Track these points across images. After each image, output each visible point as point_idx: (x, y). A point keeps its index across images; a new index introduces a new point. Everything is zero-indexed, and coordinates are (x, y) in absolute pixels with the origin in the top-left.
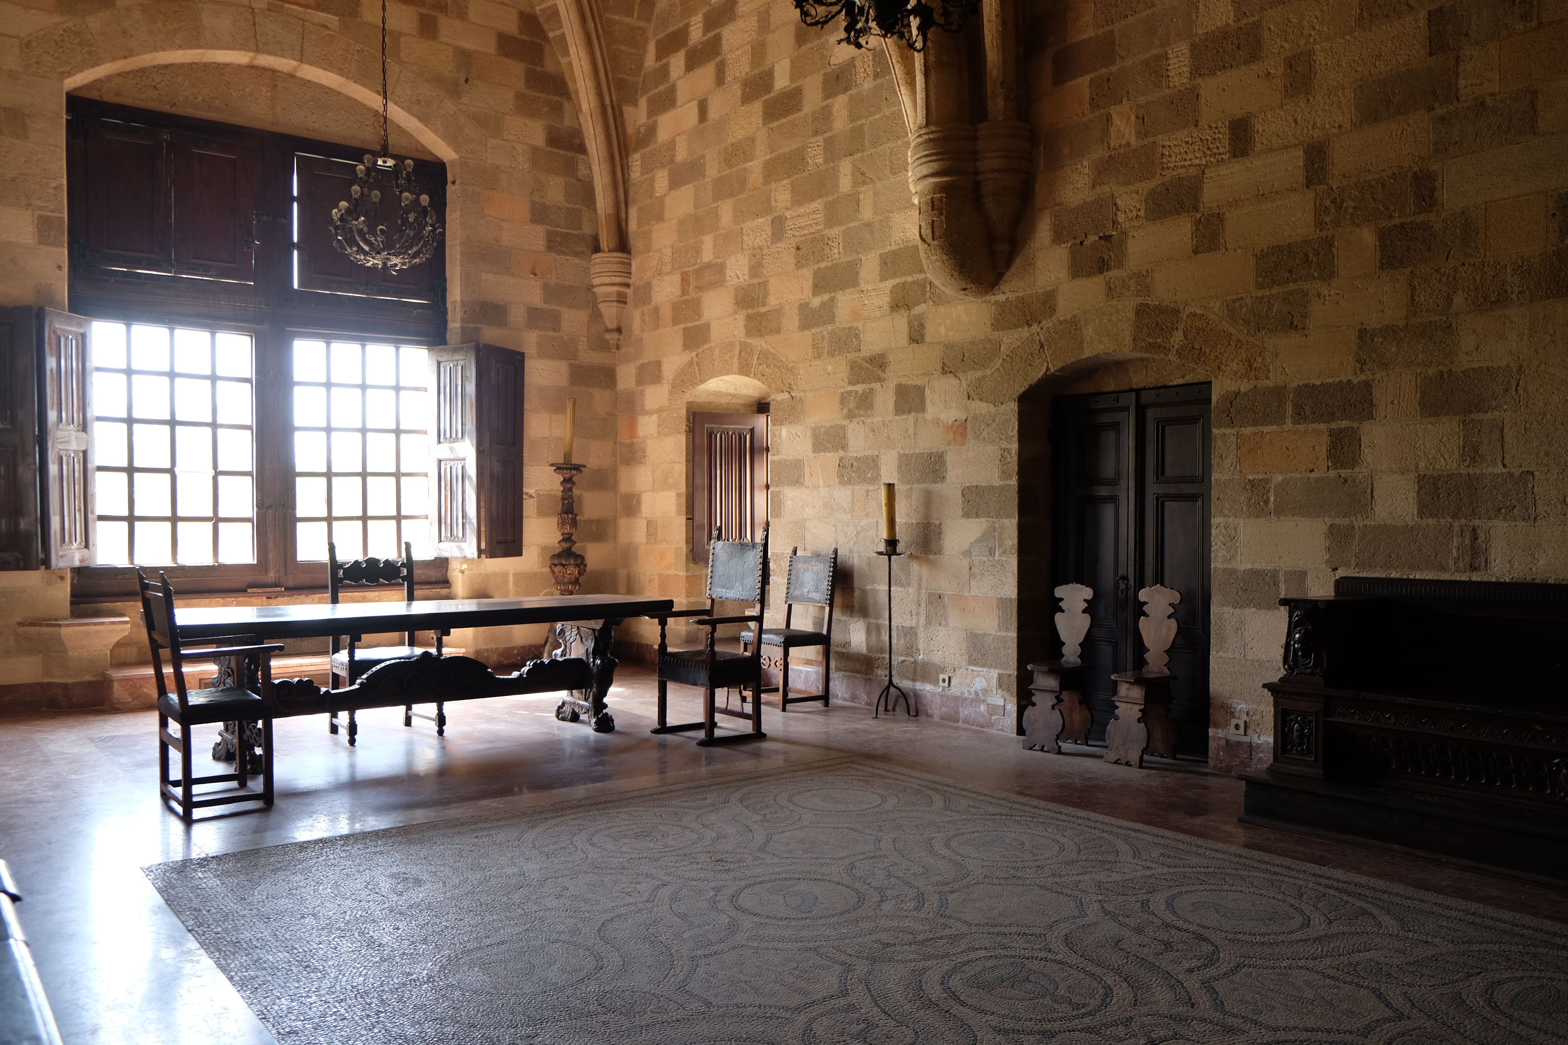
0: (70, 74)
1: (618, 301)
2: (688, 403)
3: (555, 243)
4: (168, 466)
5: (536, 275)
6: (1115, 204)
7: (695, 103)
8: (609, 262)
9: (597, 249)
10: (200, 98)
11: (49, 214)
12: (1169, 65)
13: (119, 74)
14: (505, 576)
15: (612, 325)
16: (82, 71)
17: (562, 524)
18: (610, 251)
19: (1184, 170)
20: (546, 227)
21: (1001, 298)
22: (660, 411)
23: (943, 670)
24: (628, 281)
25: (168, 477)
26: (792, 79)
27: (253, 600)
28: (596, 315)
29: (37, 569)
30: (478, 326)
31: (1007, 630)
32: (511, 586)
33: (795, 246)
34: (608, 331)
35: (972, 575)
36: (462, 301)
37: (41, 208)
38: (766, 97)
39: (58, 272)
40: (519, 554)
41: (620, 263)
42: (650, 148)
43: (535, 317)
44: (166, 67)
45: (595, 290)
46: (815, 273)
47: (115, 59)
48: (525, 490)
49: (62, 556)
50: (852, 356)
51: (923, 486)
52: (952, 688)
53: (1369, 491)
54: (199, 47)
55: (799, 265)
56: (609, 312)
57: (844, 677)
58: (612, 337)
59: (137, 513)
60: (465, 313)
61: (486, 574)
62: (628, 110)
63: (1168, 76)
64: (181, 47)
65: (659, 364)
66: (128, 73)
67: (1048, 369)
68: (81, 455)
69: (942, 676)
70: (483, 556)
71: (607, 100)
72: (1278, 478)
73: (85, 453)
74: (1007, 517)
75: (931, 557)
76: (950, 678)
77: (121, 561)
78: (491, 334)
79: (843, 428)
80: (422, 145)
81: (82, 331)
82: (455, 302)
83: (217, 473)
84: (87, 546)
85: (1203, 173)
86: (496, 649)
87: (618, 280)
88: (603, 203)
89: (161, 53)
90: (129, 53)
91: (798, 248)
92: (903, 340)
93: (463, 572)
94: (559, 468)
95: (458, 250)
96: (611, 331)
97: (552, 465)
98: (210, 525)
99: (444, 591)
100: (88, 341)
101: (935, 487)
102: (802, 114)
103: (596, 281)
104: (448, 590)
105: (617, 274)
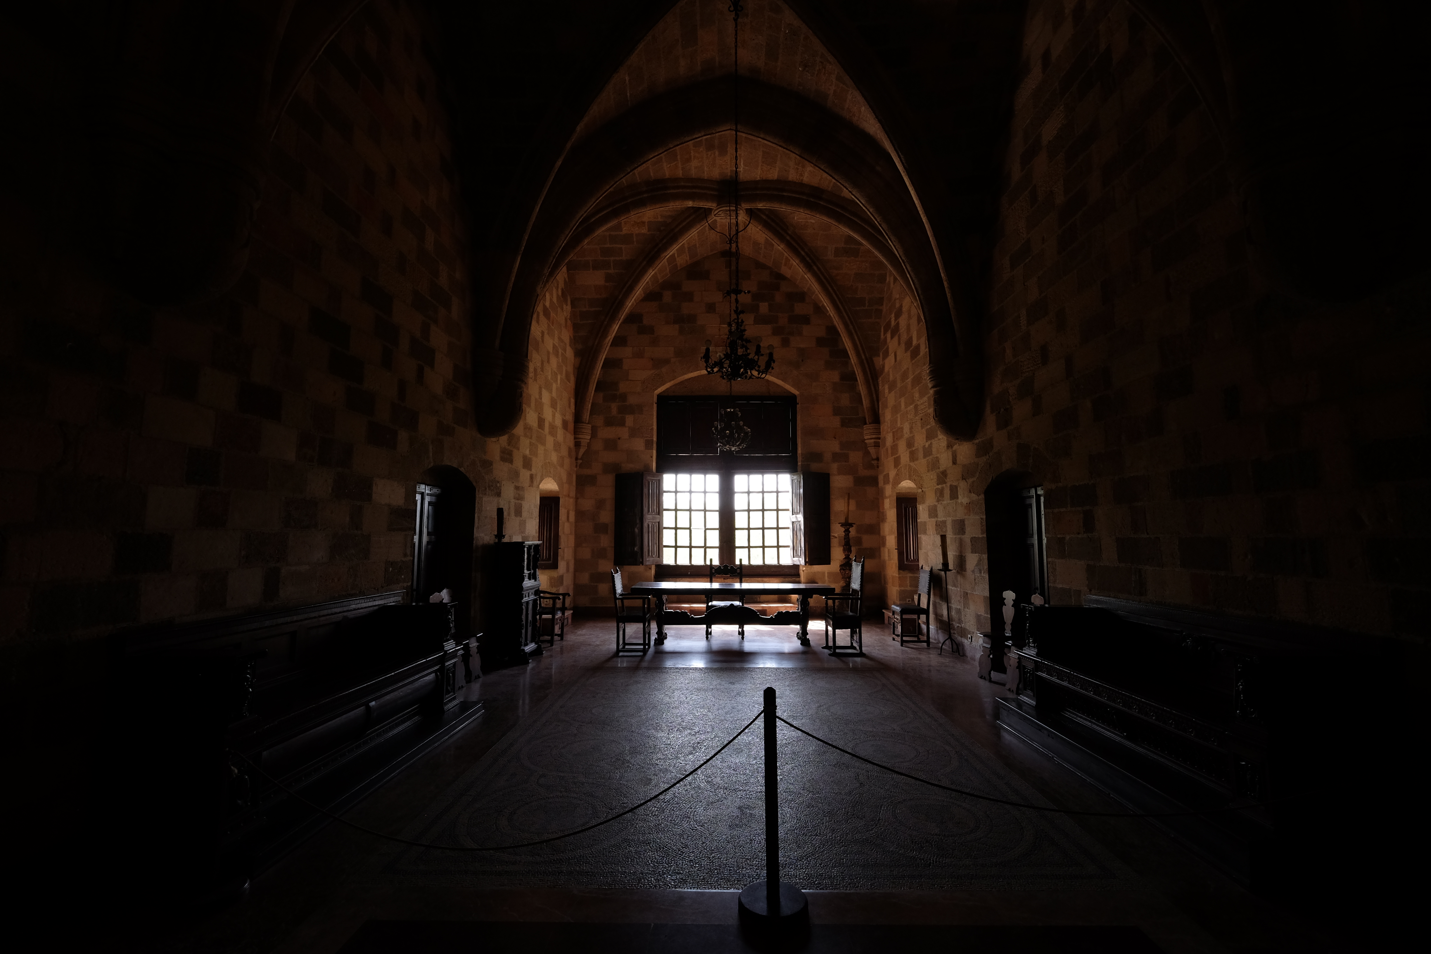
0: (656, 389)
1: (874, 446)
2: (897, 493)
3: (844, 423)
4: (689, 527)
5: (835, 438)
6: (1008, 392)
7: (894, 353)
8: (869, 429)
9: (866, 424)
10: (701, 388)
11: (649, 439)
12: (1021, 320)
13: (674, 385)
14: (824, 573)
15: (874, 457)
16: (660, 387)
17: (844, 550)
18: (870, 424)
19: (1028, 373)
20: (840, 416)
21: (977, 441)
22: (890, 497)
23: (969, 633)
24: (879, 436)
25: (688, 530)
26: (917, 341)
27: (718, 579)
28: (867, 453)
29: (639, 565)
30: (809, 463)
31: (987, 614)
32: (826, 578)
33: (920, 418)
34: (873, 460)
35: (976, 583)
36: (801, 453)
37: (647, 437)
38: (911, 349)
39: (651, 458)
40: (830, 564)
41: (874, 429)
42: (883, 375)
43: (836, 457)
44: (690, 379)
45: (866, 441)
46: (926, 431)
47: (670, 381)
48: (832, 534)
49: (648, 561)
50: (938, 471)
51: (959, 536)
52: (973, 642)
53: (1099, 546)
54: (698, 371)
55: (922, 427)
56: (872, 450)
57: (942, 632)
58: (874, 462)
59: (678, 545)
60: (803, 458)
61: (815, 572)
62: (875, 359)
63: (1020, 326)
64: (692, 372)
65: (888, 474)
66: (677, 384)
67: (992, 477)
68: (657, 523)
69: (969, 636)
70: (807, 564)
71: (863, 357)
72: (1068, 537)
73: (659, 523)
74: (985, 554)
75: (963, 572)
76: (972, 637)
77: (672, 563)
78: (815, 467)
79: (936, 506)
80: (787, 390)
81: (658, 479)
82: (799, 454)
83: (706, 529)
84: (659, 557)
85: (1034, 374)
86: (820, 606)
87: (874, 436)
88: (866, 402)
89: (686, 375)
90: (674, 378)
91: (922, 419)
92: (951, 463)
93: (803, 571)
94: (843, 525)
95: (800, 431)
96: (875, 459)
97: (839, 523)
98: (703, 549)
99: (797, 579)
100: (661, 481)
101: (963, 536)
102: (920, 356)
103: (866, 438)
104: (799, 579)
105: (874, 434)
